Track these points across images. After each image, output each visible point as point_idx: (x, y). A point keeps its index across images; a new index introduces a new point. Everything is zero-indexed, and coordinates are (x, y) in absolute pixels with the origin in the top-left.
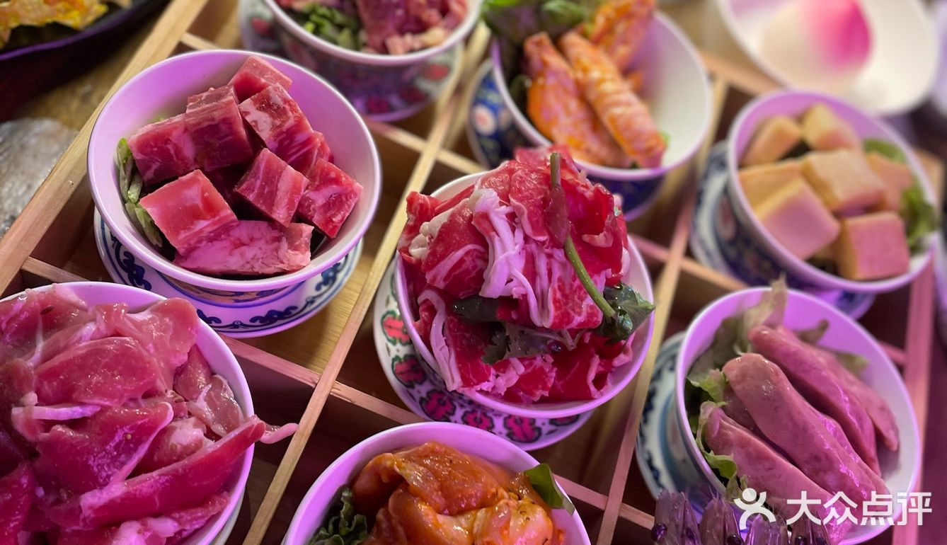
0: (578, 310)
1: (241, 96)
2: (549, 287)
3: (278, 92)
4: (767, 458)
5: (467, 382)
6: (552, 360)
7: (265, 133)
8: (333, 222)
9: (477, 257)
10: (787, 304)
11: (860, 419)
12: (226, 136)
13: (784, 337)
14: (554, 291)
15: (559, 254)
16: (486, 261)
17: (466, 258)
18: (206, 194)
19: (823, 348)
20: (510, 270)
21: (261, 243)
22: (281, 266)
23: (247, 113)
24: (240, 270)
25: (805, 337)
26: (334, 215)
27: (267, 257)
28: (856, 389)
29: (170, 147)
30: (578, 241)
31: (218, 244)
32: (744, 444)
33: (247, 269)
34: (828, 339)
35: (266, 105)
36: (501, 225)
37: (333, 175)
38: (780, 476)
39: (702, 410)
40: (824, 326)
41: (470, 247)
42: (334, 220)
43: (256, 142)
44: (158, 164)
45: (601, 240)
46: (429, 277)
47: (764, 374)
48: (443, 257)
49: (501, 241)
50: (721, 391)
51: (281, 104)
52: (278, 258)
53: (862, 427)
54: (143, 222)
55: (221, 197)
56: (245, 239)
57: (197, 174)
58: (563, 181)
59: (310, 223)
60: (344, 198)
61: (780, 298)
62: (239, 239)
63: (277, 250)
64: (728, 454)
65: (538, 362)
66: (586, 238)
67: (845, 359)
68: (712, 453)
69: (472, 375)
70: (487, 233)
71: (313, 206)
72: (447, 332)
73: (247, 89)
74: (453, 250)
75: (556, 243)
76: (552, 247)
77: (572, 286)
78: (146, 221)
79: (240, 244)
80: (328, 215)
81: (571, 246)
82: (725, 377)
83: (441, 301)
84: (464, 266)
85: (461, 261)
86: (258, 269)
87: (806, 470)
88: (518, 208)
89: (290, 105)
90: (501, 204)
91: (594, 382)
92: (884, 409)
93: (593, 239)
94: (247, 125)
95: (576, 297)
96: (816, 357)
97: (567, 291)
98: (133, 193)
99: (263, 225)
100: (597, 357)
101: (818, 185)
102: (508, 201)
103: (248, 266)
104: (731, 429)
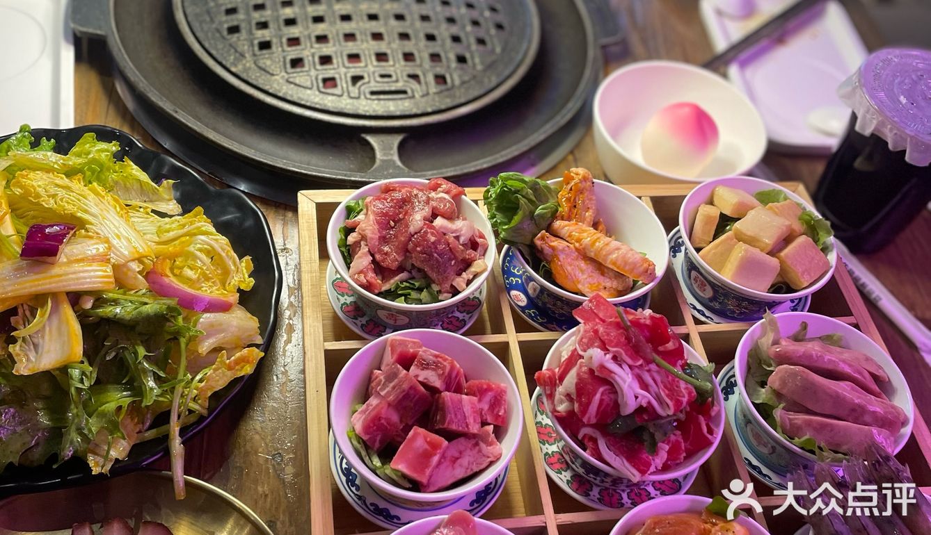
0: (681, 395)
1: (407, 368)
2: (659, 389)
3: (426, 353)
4: (827, 425)
5: (643, 472)
6: (680, 433)
7: (437, 383)
8: (500, 416)
9: (609, 393)
10: (779, 325)
11: (860, 373)
12: (415, 396)
13: (786, 345)
14: (663, 391)
15: (653, 367)
16: (616, 392)
17: (603, 397)
18: (428, 440)
19: (812, 340)
20: (634, 391)
21: (468, 452)
22: (489, 460)
23: (417, 376)
24: (465, 476)
25: (797, 339)
26: (499, 411)
27: (477, 459)
28: (846, 356)
29: (383, 421)
30: (659, 353)
31: (442, 467)
32: (809, 424)
33: (469, 473)
34: (811, 333)
35: (425, 366)
36: (612, 366)
37: (485, 387)
38: (839, 432)
39: (775, 416)
40: (805, 326)
41: (601, 390)
42: (500, 414)
43: (433, 391)
44: (380, 436)
45: (670, 345)
46: (585, 420)
47: (795, 374)
48: (589, 403)
49: (619, 376)
50: (774, 399)
51: (434, 359)
52: (484, 456)
53: (865, 378)
54: (394, 477)
55: (437, 436)
56: (457, 455)
57: (416, 429)
58: (631, 321)
59: (489, 424)
60: (499, 398)
61: (772, 323)
62: (453, 457)
63: (480, 451)
64: (806, 435)
65: (673, 438)
66: (661, 348)
67: (827, 339)
68: (796, 439)
69: (643, 468)
70: (609, 376)
71: (483, 412)
72: (612, 448)
73: (406, 361)
74: (593, 397)
75: (649, 362)
76: (648, 364)
77: (669, 381)
78: (397, 475)
79: (454, 460)
80: (495, 412)
81: (658, 359)
82: (771, 388)
83: (596, 431)
84: (605, 403)
85: (601, 401)
86: (476, 469)
87: (851, 420)
88: (616, 352)
89: (441, 357)
90: (605, 354)
91: (708, 432)
92: (868, 359)
93: (666, 347)
94: (422, 383)
95: (675, 388)
96: (813, 348)
97: (669, 387)
98: (377, 462)
99: (462, 440)
100: (700, 416)
101: (751, 241)
102: (608, 350)
103: (469, 470)
104: (796, 419)
